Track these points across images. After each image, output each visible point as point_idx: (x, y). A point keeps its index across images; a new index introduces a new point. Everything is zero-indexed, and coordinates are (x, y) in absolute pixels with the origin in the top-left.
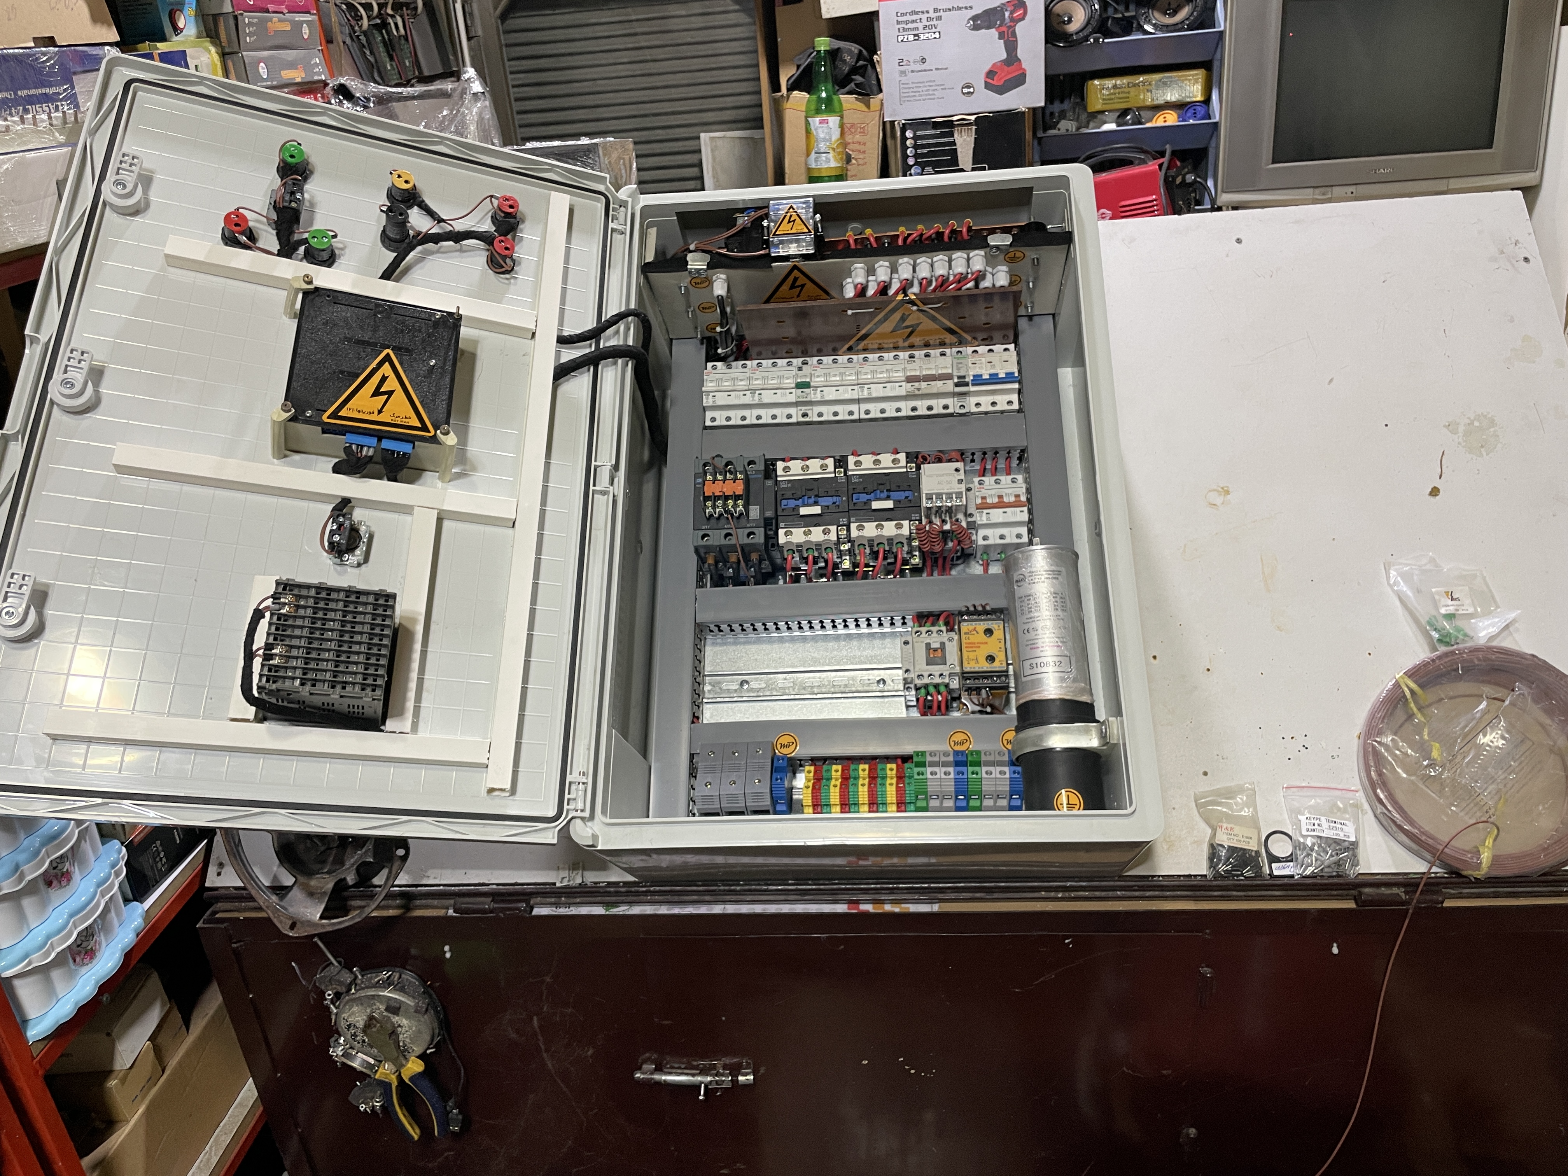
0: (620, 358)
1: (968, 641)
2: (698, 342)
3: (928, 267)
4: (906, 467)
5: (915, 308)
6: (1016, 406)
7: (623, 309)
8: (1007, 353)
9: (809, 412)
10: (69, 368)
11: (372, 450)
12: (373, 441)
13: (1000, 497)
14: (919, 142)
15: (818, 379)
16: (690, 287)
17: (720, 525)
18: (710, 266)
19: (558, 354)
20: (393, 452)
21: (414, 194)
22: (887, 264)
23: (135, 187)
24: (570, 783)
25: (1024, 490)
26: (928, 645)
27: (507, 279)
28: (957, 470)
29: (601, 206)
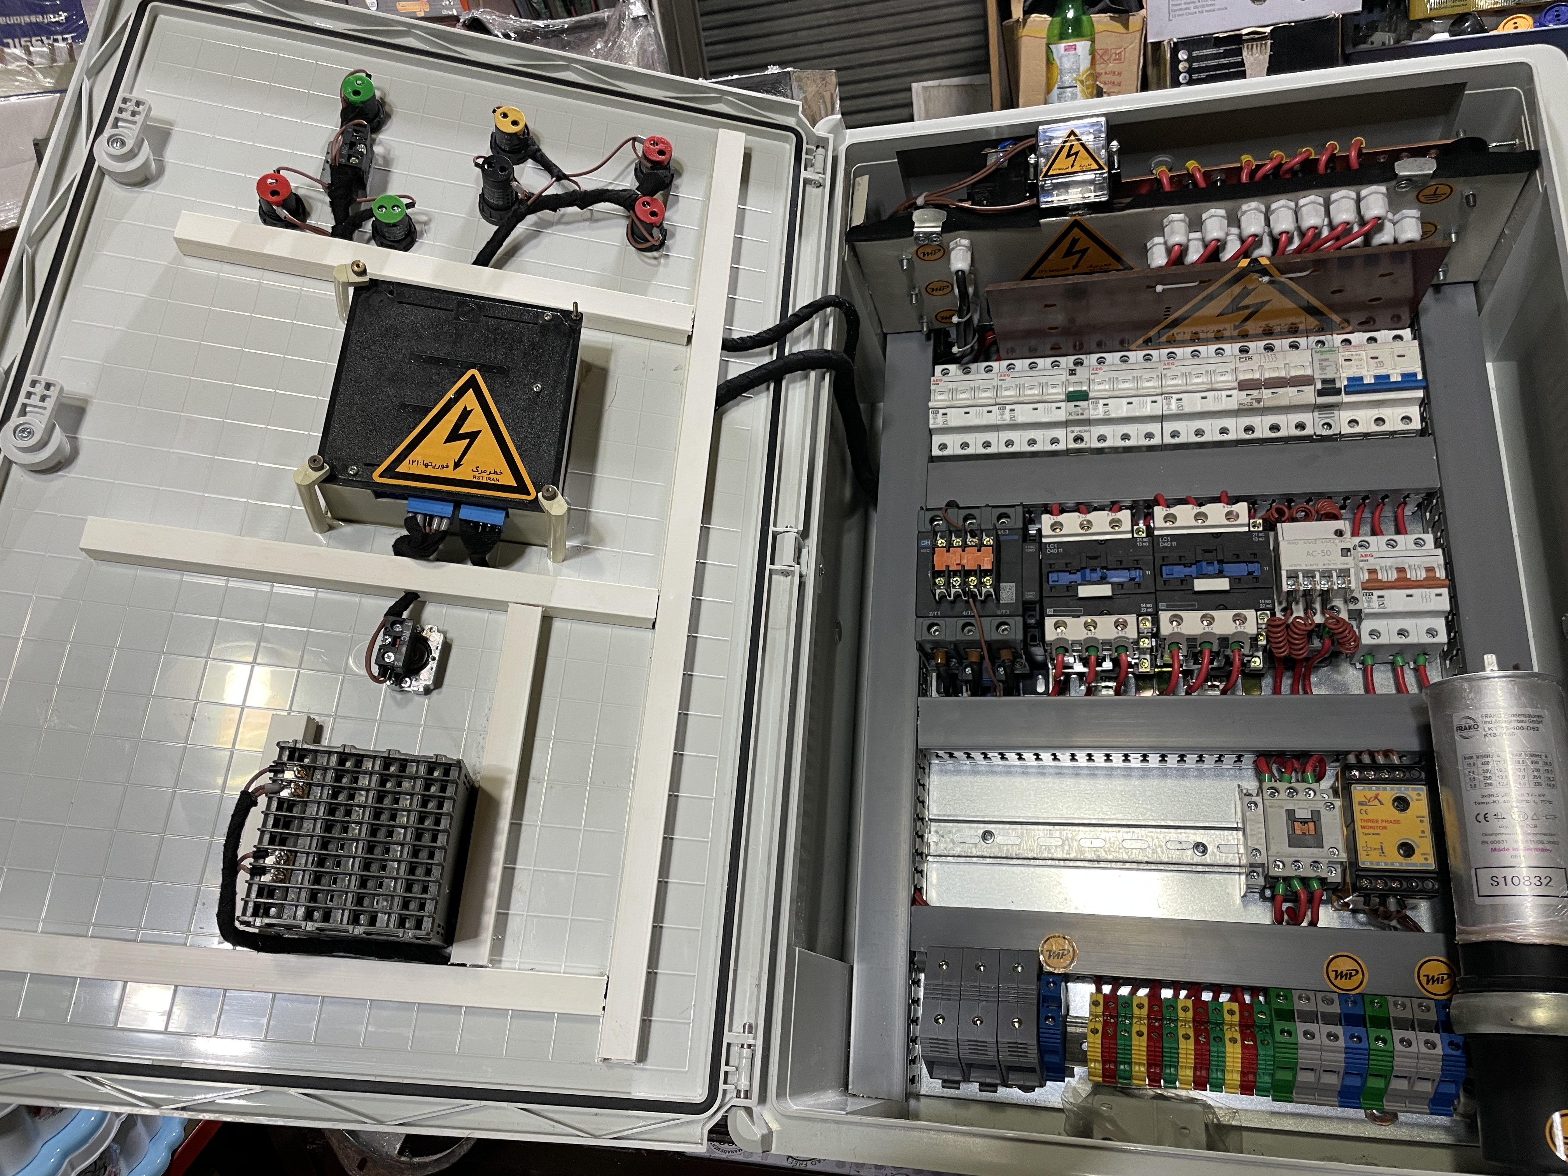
0: (813, 369)
1: (1365, 817)
2: (924, 337)
3: (1290, 215)
4: (1249, 525)
5: (1266, 279)
6: (1416, 424)
7: (819, 296)
8: (1398, 343)
9: (1086, 436)
10: (28, 409)
11: (445, 522)
12: (447, 509)
13: (1401, 570)
14: (1195, 65)
15: (1101, 387)
16: (915, 259)
17: (956, 611)
18: (948, 227)
19: (724, 366)
20: (477, 524)
21: (526, 140)
22: (1222, 212)
23: (139, 144)
24: (729, 1045)
25: (1442, 562)
26: (1290, 814)
27: (655, 258)
28: (1339, 533)
29: (789, 148)
